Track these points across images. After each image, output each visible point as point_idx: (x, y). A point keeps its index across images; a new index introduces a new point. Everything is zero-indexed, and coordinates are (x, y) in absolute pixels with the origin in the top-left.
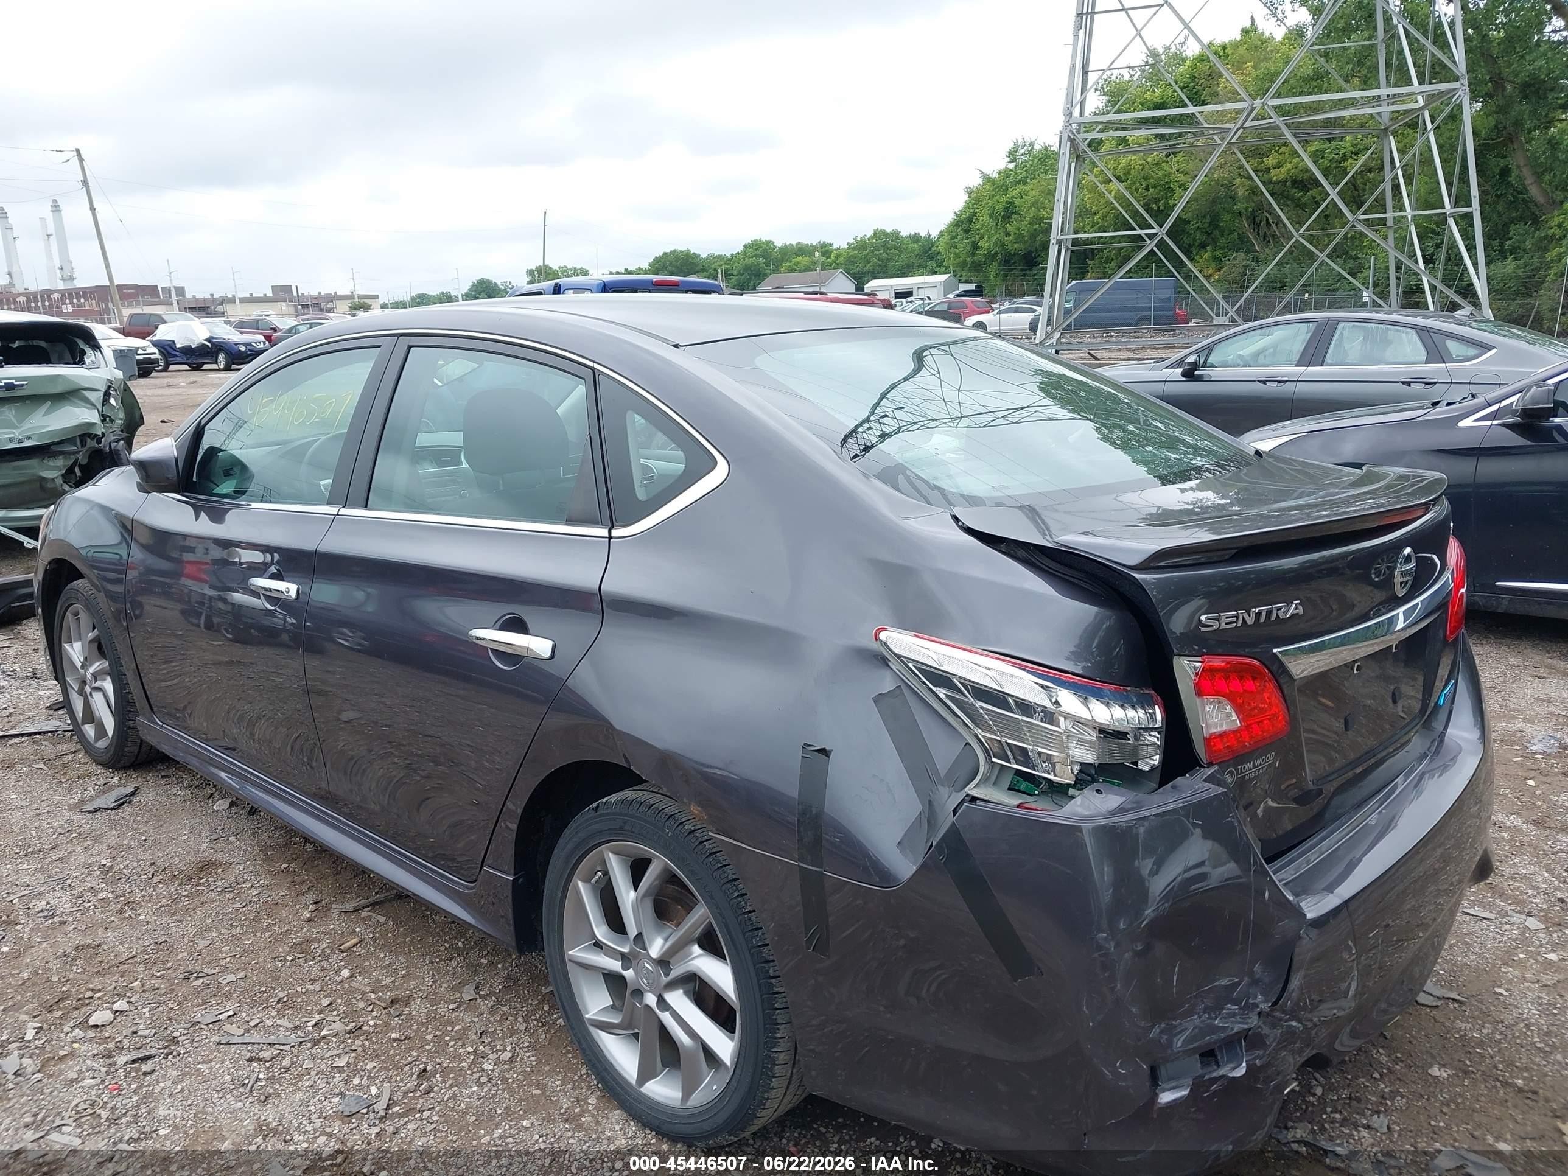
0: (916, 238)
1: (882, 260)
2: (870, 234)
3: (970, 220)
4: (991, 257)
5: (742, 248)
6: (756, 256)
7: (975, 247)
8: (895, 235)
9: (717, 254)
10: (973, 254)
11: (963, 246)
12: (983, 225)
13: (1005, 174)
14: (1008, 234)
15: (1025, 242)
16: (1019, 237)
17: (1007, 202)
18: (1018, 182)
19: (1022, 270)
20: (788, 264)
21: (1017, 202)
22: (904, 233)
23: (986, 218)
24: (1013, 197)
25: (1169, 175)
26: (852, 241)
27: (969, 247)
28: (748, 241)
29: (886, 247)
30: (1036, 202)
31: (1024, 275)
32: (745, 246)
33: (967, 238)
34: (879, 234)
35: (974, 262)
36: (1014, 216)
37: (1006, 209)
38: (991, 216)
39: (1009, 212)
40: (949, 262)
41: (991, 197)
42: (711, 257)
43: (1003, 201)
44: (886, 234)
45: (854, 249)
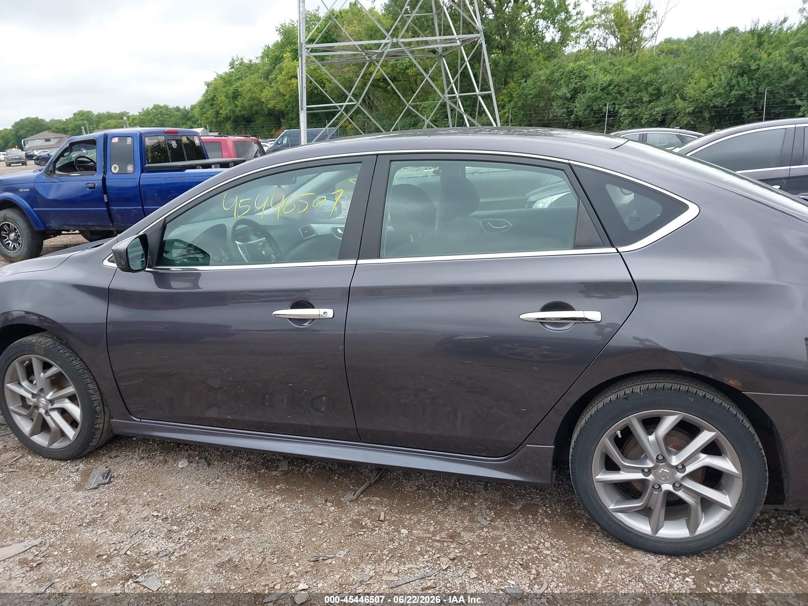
0: (178, 109)
1: (160, 121)
2: (151, 107)
3: (213, 99)
4: (227, 118)
5: (72, 116)
6: (82, 120)
7: (218, 113)
8: (166, 108)
9: (56, 119)
10: (217, 117)
11: (210, 113)
12: (221, 102)
13: (230, 75)
14: (237, 106)
15: (247, 110)
16: (244, 108)
17: (234, 90)
18: (238, 79)
19: (244, 125)
20: (103, 124)
21: (240, 89)
22: (171, 106)
23: (223, 98)
24: (237, 87)
25: (321, 75)
26: (141, 111)
27: (214, 113)
28: (76, 111)
29: (161, 114)
30: (250, 89)
31: (246, 128)
32: (74, 114)
33: (212, 109)
34: (156, 107)
35: (217, 122)
36: (239, 97)
37: (234, 93)
38: (226, 97)
39: (236, 95)
40: (203, 121)
41: (224, 87)
42: (52, 121)
43: (232, 89)
44: (161, 107)
45: (143, 115)
